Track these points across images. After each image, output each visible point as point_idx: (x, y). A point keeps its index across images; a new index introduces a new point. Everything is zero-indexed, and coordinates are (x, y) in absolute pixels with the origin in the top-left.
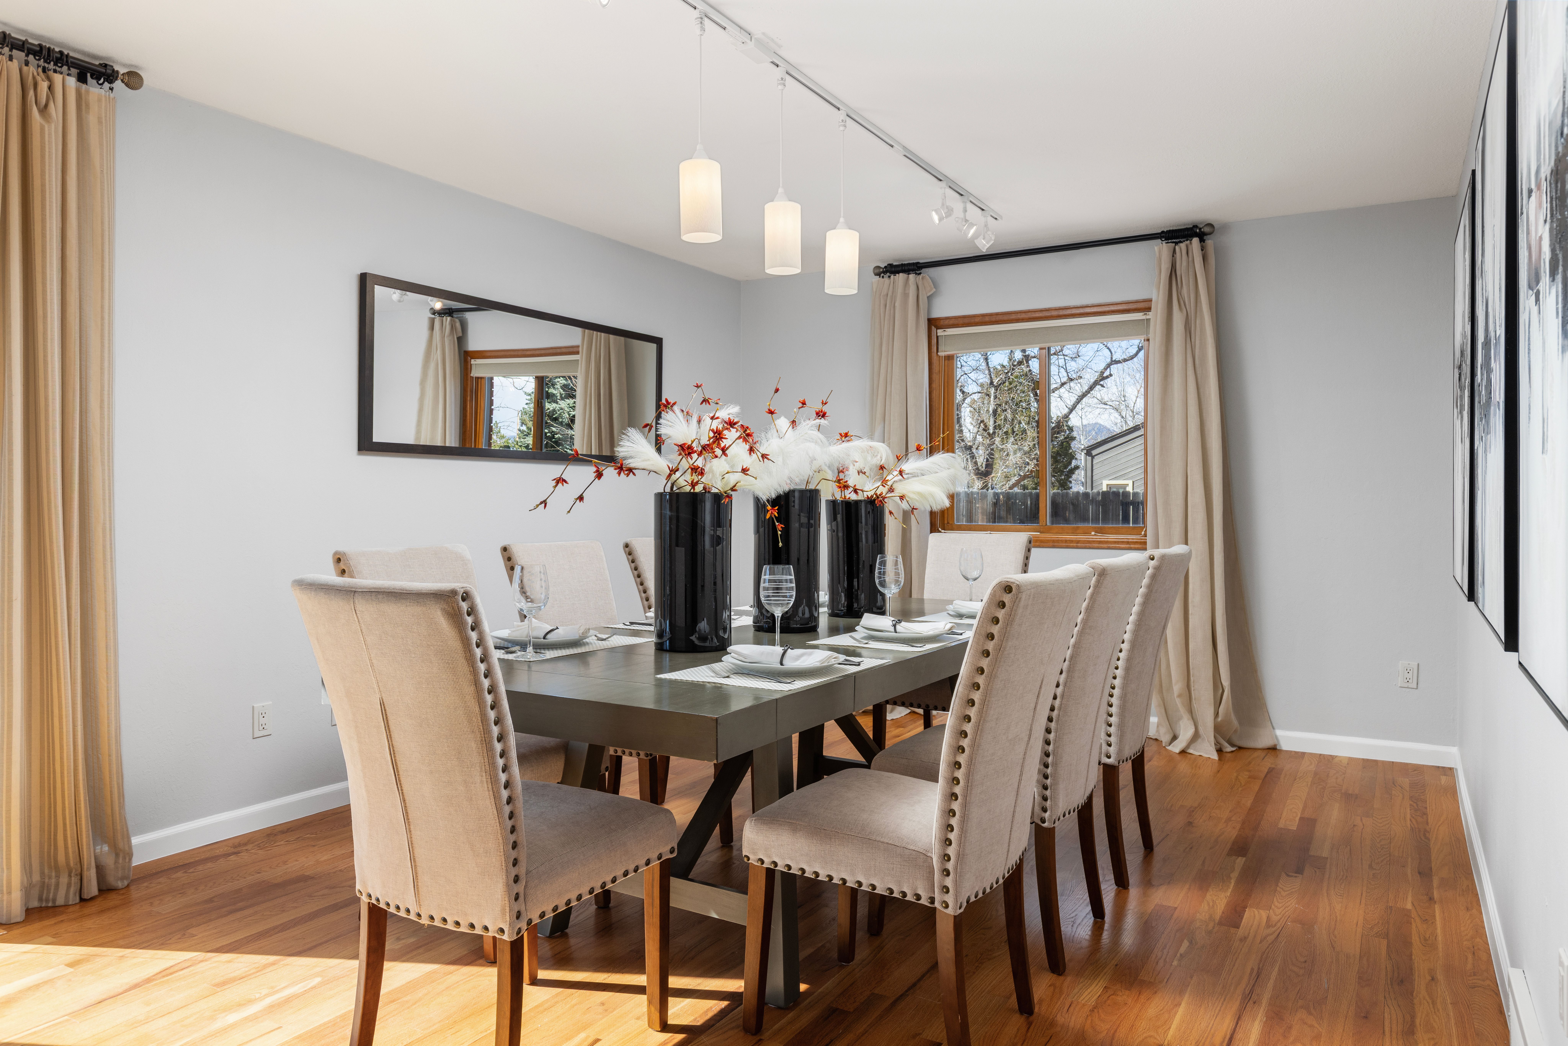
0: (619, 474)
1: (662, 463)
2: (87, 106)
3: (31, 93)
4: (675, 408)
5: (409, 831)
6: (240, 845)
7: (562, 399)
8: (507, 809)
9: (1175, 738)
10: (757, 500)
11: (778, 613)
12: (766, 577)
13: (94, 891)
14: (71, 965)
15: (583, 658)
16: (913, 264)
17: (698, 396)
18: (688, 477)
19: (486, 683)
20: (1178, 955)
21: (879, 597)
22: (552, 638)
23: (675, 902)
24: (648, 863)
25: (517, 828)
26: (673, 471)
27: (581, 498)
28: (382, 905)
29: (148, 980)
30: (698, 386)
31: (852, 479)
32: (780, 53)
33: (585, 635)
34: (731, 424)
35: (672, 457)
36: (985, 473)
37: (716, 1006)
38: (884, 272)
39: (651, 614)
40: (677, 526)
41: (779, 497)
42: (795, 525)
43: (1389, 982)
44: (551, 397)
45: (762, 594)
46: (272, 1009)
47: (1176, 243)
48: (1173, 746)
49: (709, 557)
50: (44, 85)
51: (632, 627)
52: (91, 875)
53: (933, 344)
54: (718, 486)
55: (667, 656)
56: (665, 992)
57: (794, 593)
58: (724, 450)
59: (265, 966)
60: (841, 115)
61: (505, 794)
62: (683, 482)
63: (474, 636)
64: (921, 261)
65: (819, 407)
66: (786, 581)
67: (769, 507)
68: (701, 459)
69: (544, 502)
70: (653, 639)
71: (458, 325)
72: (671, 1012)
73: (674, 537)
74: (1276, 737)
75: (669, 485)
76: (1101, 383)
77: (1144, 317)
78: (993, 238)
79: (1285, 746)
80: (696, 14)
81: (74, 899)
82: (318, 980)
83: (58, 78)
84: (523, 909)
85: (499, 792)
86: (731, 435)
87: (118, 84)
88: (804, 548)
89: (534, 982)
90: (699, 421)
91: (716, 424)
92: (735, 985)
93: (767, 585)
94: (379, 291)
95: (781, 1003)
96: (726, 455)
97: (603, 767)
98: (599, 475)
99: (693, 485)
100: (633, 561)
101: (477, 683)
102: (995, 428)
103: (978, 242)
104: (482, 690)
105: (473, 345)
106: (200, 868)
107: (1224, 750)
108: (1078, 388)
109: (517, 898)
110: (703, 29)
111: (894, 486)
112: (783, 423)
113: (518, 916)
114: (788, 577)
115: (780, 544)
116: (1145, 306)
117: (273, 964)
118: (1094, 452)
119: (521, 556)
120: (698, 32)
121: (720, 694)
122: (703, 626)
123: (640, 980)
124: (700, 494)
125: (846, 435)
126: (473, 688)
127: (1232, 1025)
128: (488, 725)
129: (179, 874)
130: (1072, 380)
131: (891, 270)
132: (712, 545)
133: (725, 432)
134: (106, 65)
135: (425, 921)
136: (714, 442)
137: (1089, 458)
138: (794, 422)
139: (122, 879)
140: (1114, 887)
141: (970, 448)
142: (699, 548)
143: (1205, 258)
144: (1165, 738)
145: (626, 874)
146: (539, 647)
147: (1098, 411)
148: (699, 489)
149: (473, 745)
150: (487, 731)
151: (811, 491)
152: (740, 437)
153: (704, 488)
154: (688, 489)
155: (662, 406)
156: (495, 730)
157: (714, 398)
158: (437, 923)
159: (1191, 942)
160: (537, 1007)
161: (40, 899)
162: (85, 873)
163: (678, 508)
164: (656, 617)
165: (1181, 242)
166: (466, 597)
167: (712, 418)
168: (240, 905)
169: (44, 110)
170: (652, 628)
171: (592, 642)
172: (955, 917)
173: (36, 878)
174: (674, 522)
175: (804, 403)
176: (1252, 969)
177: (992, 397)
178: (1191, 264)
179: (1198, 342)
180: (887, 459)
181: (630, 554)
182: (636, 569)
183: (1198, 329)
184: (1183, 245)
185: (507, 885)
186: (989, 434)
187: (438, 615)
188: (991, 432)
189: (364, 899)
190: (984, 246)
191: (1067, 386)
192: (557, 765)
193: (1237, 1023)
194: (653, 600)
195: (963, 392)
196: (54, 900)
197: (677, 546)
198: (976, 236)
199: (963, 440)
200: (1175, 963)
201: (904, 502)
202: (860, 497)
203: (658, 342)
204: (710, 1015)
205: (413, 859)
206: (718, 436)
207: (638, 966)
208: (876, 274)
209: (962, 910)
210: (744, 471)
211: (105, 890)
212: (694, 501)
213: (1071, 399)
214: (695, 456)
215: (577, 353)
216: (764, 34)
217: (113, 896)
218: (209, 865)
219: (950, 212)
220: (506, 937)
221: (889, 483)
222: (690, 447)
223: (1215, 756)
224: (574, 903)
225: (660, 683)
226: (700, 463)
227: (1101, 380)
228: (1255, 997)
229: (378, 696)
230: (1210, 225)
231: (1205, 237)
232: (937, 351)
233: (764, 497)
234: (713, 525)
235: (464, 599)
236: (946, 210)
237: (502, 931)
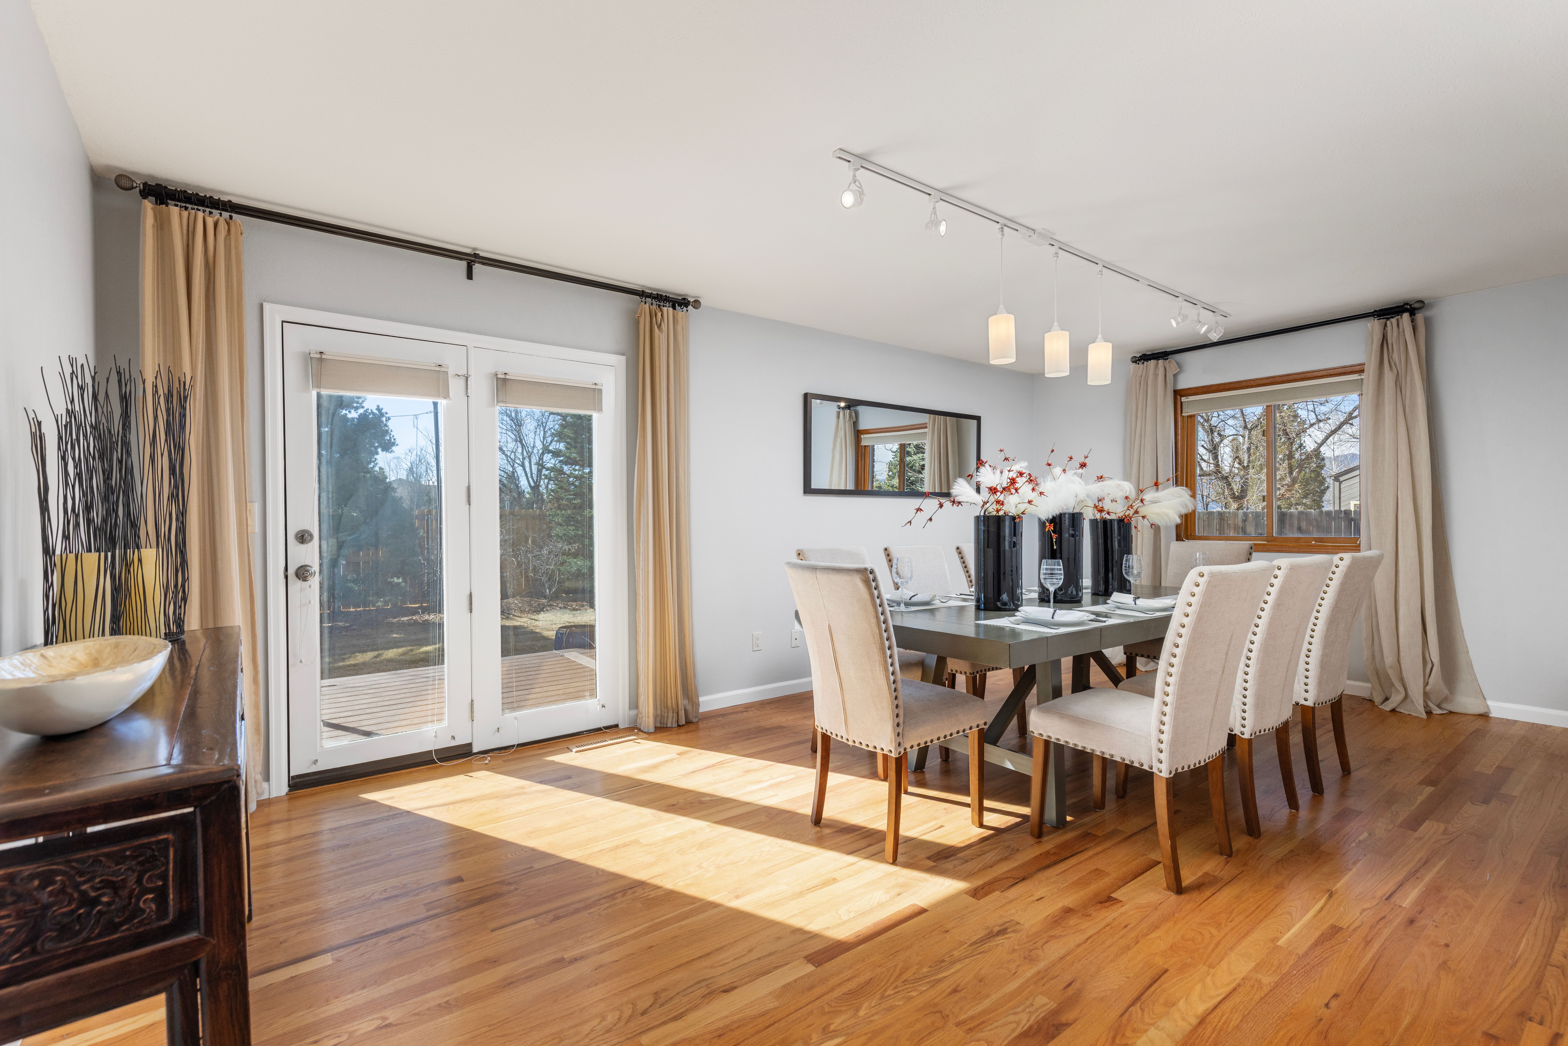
0: (953, 505)
1: (979, 499)
2: (677, 321)
3: (654, 319)
4: (987, 465)
5: (842, 694)
6: (747, 708)
7: (915, 454)
8: (893, 686)
9: (1387, 699)
10: (1039, 519)
11: (1052, 589)
12: (1044, 567)
13: (684, 723)
14: (679, 754)
15: (932, 611)
16: (1162, 353)
17: (1002, 456)
18: (995, 506)
19: (882, 618)
20: (1357, 841)
21: (1128, 584)
22: (914, 599)
23: (988, 758)
24: (971, 728)
25: (899, 697)
26: (985, 503)
27: (931, 519)
28: (829, 734)
29: (713, 765)
30: (1001, 451)
31: (1107, 505)
32: (1054, 238)
33: (933, 600)
34: (1021, 474)
35: (985, 494)
36: (1239, 498)
37: (1013, 820)
38: (1139, 360)
39: (973, 589)
40: (988, 536)
41: (1054, 518)
42: (1066, 536)
43: (1551, 884)
44: (909, 454)
45: (1042, 576)
46: (772, 786)
47: (1388, 319)
48: (1385, 706)
49: (1008, 555)
50: (659, 314)
51: (962, 596)
52: (682, 713)
53: (1178, 407)
54: (1013, 512)
55: (982, 613)
56: (981, 809)
57: (1062, 577)
58: (1016, 490)
59: (767, 767)
60: (1100, 267)
61: (892, 678)
62: (992, 509)
63: (876, 592)
64: (1168, 350)
65: (1082, 460)
66: (1057, 569)
67: (1047, 524)
68: (1003, 495)
69: (910, 522)
70: (974, 603)
71: (853, 414)
72: (985, 819)
73: (986, 542)
74: (1488, 707)
75: (983, 511)
76: (1350, 422)
77: (1359, 378)
78: (1223, 331)
79: (1494, 714)
80: (999, 226)
81: (675, 725)
82: (792, 776)
83: (665, 309)
84: (902, 742)
85: (889, 677)
86: (1021, 481)
87: (690, 307)
88: (1072, 550)
89: (906, 792)
90: (1002, 472)
91: (1013, 475)
92: (1025, 810)
93: (1045, 571)
94: (815, 403)
95: (1054, 824)
96: (1018, 493)
97: (944, 678)
98: (941, 506)
99: (998, 511)
100: (962, 558)
101: (877, 618)
102: (1249, 462)
103: (1209, 335)
104: (880, 621)
105: (862, 426)
106: (730, 716)
107: (1434, 712)
108: (1327, 428)
109: (898, 735)
110: (1003, 235)
111: (1139, 510)
112: (1057, 470)
113: (899, 745)
114: (1058, 567)
115: (1055, 547)
116: (1359, 369)
117: (771, 765)
118: (1341, 479)
119: (895, 554)
120: (1000, 237)
121: (1014, 633)
122: (1005, 597)
123: (967, 800)
124: (1002, 516)
125: (1101, 477)
126: (875, 620)
127: (1393, 889)
128: (883, 640)
129: (721, 719)
130: (1320, 421)
131: (1144, 358)
132: (1010, 547)
133: (1017, 479)
134: (684, 299)
135: (851, 743)
136: (1010, 485)
137: (1337, 484)
138: (1064, 470)
139: (696, 717)
140: (1311, 793)
141: (1227, 477)
142: (1002, 548)
143: (1414, 329)
144: (1378, 700)
145: (958, 732)
146: (907, 604)
147: (1349, 444)
148: (1001, 513)
149: (875, 650)
150: (882, 644)
151: (1077, 513)
152: (1027, 481)
153: (1005, 513)
154: (994, 513)
155: (980, 463)
156: (887, 643)
157: (1011, 457)
158: (857, 745)
159: (1370, 834)
160: (908, 805)
161: (661, 723)
162: (680, 712)
163: (988, 525)
164: (976, 590)
165: (1392, 317)
166: (872, 572)
167: (1009, 471)
168: (751, 736)
169: (659, 327)
170: (973, 598)
171: (937, 603)
172: (1167, 779)
173: (659, 712)
174: (986, 533)
175: (1071, 458)
176: (1421, 858)
177: (1246, 438)
178: (1401, 333)
179: (1408, 394)
180: (1130, 492)
181: (960, 553)
182: (964, 562)
183: (1408, 384)
184: (1394, 320)
185: (894, 727)
186: (1243, 467)
187: (858, 581)
188: (1246, 465)
189: (819, 730)
190: (1215, 337)
191: (1316, 426)
192: (918, 673)
193: (1398, 888)
194: (973, 577)
195: (1220, 435)
196: (667, 724)
197: (988, 547)
198: (1208, 331)
199: (1220, 472)
200: (1353, 845)
201: (1146, 520)
202: (1113, 517)
203: (978, 419)
204: (1009, 824)
205: (844, 710)
206: (1013, 481)
207: (966, 791)
208: (1133, 362)
209: (1172, 775)
210: (1030, 502)
211: (688, 722)
212: (999, 520)
213: (1320, 437)
214: (998, 494)
215: (926, 427)
216: (1043, 229)
217: (691, 725)
218: (734, 716)
219: (1185, 317)
220: (893, 755)
221: (1135, 508)
222: (995, 489)
223: (1424, 716)
224: (929, 744)
225: (978, 626)
226: (1001, 498)
227: (1349, 420)
228: (1418, 875)
229: (827, 623)
230: (1421, 302)
231: (1416, 311)
232: (1182, 413)
233: (1043, 518)
234: (1010, 535)
235: (871, 573)
236: (1182, 317)
237: (891, 751)
